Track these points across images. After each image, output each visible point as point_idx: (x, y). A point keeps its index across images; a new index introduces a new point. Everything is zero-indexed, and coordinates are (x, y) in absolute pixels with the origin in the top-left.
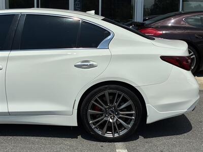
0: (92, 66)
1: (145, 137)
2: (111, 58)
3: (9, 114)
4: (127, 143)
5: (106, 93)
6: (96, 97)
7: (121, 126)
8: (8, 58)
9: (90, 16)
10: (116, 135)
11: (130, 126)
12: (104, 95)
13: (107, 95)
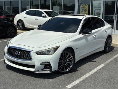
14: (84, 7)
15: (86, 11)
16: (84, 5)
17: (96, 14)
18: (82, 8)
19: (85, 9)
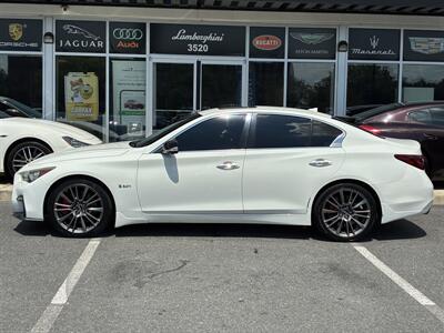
0: (326, 164)
1: (379, 239)
2: (346, 156)
3: (244, 212)
4: (367, 243)
5: (341, 191)
6: (331, 196)
7: (356, 227)
8: (245, 157)
9: (313, 113)
10: (351, 235)
11: (365, 225)
12: (338, 194)
13: (342, 194)
14: (81, 81)
15: (88, 94)
16: (80, 75)
17: (127, 106)
18: (73, 84)
19: (86, 88)
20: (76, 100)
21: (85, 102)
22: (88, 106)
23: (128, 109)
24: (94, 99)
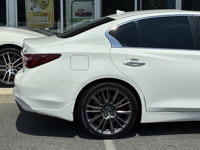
20: (35, 10)
21: (43, 11)
22: (45, 15)
23: (78, 17)
24: (50, 9)
